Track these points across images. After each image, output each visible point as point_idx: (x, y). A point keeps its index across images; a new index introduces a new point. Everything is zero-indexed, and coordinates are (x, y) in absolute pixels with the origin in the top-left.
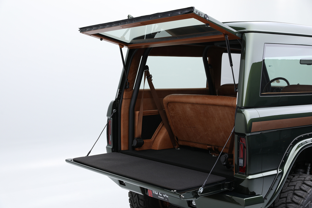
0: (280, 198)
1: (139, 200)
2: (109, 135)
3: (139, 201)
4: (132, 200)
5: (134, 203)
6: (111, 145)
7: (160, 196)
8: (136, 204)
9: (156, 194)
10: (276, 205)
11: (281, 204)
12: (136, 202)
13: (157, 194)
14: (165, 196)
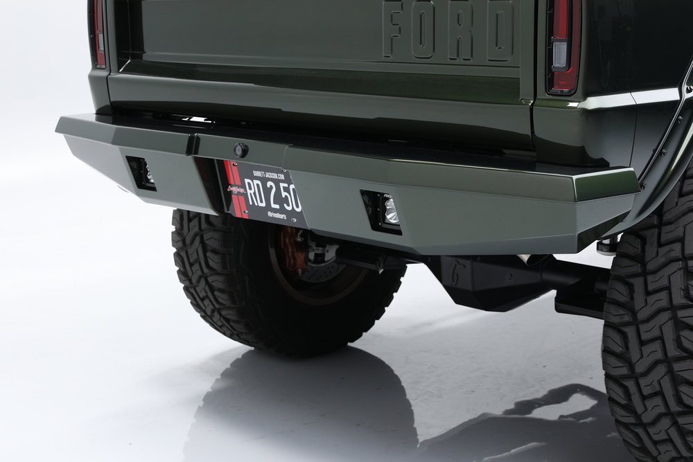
0: (681, 195)
2: (97, 32)
3: (208, 254)
4: (183, 254)
5: (191, 265)
6: (103, 66)
7: (275, 211)
8: (196, 267)
9: (260, 205)
10: (666, 217)
11: (684, 214)
13: (263, 205)
14: (289, 208)
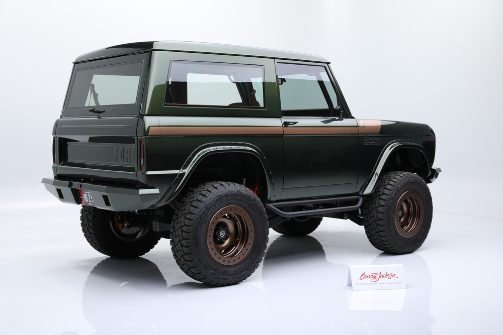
1: (88, 221)
2: (55, 153)
6: (56, 163)
12: (86, 224)
